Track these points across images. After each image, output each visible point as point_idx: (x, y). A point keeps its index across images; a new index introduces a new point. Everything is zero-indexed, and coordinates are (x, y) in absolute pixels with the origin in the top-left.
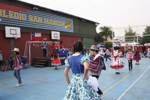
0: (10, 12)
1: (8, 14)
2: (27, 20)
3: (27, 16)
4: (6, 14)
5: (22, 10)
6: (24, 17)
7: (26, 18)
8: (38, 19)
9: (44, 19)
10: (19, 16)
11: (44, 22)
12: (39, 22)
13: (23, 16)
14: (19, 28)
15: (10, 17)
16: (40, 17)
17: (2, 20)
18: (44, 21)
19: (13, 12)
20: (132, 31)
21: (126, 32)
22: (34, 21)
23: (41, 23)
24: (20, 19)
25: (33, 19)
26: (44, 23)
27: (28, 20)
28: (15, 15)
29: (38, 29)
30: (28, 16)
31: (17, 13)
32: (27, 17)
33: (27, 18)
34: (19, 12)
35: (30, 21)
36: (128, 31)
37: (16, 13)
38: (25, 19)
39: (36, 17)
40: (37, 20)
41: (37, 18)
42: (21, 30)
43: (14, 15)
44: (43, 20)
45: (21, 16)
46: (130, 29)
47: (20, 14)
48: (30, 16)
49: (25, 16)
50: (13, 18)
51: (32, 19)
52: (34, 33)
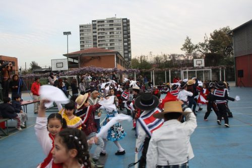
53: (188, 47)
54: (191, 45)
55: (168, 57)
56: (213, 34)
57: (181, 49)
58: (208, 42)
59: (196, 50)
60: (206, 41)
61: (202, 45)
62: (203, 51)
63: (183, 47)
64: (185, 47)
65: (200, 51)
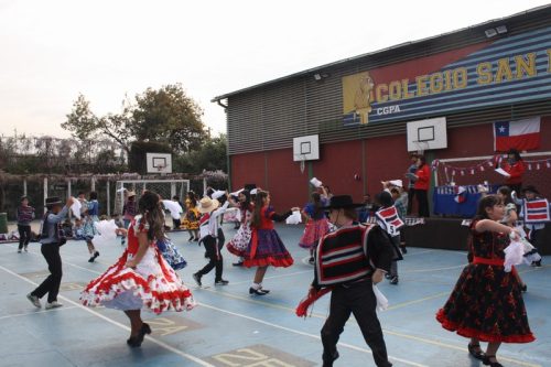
0: (419, 79)
1: (415, 88)
2: (469, 84)
3: (469, 71)
4: (410, 89)
5: (451, 61)
6: (460, 79)
7: (465, 81)
8: (513, 69)
9: (545, 56)
10: (444, 82)
11: (545, 70)
12: (520, 77)
13: (455, 77)
14: (444, 119)
15: (420, 94)
16: (526, 56)
17: (401, 108)
18: (546, 62)
19: (425, 77)
22: (498, 81)
23: (528, 77)
24: (448, 89)
25: (494, 73)
26: (546, 73)
27: (475, 83)
28: (432, 82)
29: (516, 104)
30: (474, 70)
31: (439, 75)
32: (471, 74)
33: (469, 77)
34: (442, 71)
35: (481, 84)
37: (434, 75)
38: (463, 85)
39: (503, 62)
40: (508, 72)
41: (511, 62)
42: (447, 125)
43: (428, 85)
44: (537, 64)
45: (448, 80)
47: (447, 73)
48: (479, 67)
49: (464, 75)
50: (426, 94)
51: (490, 76)
52: (506, 125)
53: (81, 121)
54: (89, 117)
55: (34, 142)
56: (143, 97)
57: (63, 126)
58: (129, 115)
59: (99, 131)
60: (126, 110)
61: (117, 120)
62: (116, 135)
63: (67, 120)
64: (73, 120)
65: (111, 135)
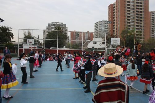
20: (30, 35)
21: (25, 35)
36: (27, 34)
46: (29, 33)
